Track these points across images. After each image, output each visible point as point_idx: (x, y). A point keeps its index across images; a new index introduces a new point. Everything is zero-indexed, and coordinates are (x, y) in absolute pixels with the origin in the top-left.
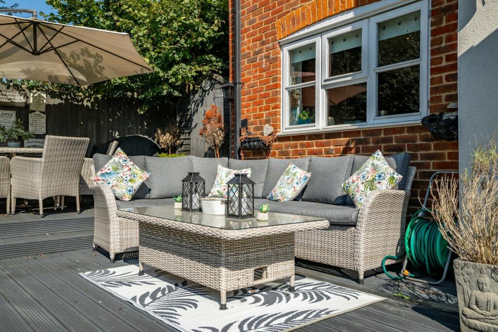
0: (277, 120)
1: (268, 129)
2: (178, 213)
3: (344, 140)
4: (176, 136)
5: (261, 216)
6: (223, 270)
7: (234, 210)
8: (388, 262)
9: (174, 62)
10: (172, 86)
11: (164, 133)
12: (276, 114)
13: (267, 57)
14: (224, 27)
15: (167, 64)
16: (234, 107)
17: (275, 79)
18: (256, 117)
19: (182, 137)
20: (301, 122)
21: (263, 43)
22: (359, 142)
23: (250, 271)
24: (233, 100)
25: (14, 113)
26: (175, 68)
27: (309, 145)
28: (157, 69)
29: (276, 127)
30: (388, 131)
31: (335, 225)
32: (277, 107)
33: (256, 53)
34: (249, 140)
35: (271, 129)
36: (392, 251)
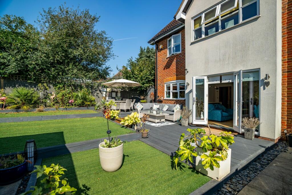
0: (164, 97)
1: (162, 98)
2: (149, 113)
3: (174, 101)
4: (144, 97)
5: (161, 113)
6: (156, 120)
7: (157, 112)
8: (178, 120)
9: (145, 83)
10: (144, 88)
11: (142, 96)
12: (164, 95)
13: (162, 85)
14: (155, 77)
15: (143, 84)
16: (156, 93)
17: (164, 89)
18: (160, 95)
19: (146, 97)
20: (168, 97)
21: (162, 83)
22: (176, 102)
23: (159, 120)
24: (156, 92)
25: (115, 93)
26: (145, 85)
27: (169, 101)
28: (142, 85)
29: (164, 98)
30: (181, 100)
31: (170, 115)
32: (164, 94)
33: (160, 84)
34: (159, 100)
35: (163, 98)
36: (179, 118)
